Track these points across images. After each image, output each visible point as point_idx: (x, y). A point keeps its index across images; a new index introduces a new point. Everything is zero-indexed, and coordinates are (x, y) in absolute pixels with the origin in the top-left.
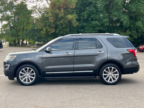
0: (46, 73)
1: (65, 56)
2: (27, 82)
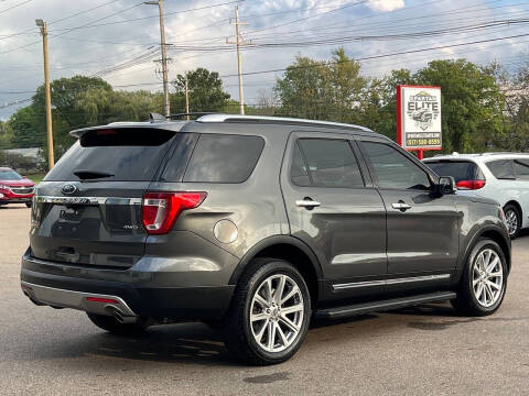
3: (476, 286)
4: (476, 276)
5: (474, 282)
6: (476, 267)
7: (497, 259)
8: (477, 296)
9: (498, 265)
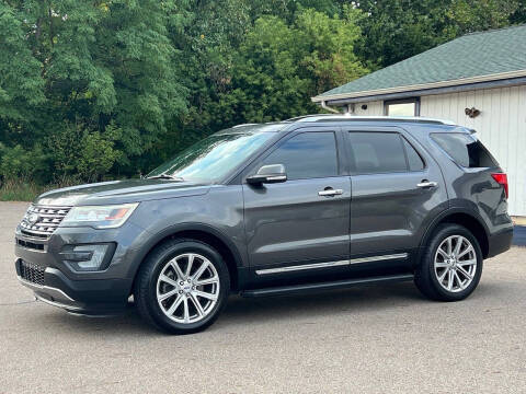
0: (259, 272)
1: (325, 199)
2: (187, 319)
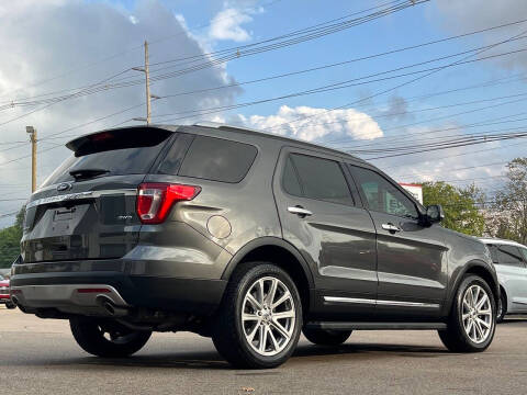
3: (466, 321)
4: (466, 311)
5: (464, 316)
6: (465, 301)
7: (485, 297)
8: (468, 331)
9: (486, 302)
